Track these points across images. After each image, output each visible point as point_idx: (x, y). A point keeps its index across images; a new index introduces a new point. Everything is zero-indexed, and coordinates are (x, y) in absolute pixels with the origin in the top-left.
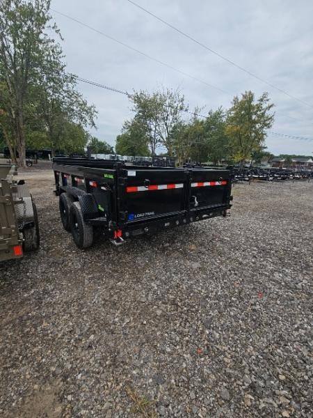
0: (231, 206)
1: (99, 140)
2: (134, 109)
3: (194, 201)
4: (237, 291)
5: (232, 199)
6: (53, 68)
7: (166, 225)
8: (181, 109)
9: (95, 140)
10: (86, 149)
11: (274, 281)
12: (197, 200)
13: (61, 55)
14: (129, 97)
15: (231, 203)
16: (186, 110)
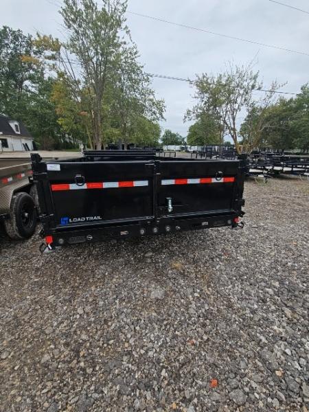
0: (243, 213)
1: (172, 132)
2: (197, 95)
3: (167, 204)
4: (182, 357)
5: (243, 203)
6: (134, 69)
7: (123, 233)
8: (253, 87)
9: (168, 133)
10: (160, 142)
11: (264, 361)
12: (172, 204)
13: (136, 55)
14: (191, 83)
15: (243, 209)
16: (259, 89)
